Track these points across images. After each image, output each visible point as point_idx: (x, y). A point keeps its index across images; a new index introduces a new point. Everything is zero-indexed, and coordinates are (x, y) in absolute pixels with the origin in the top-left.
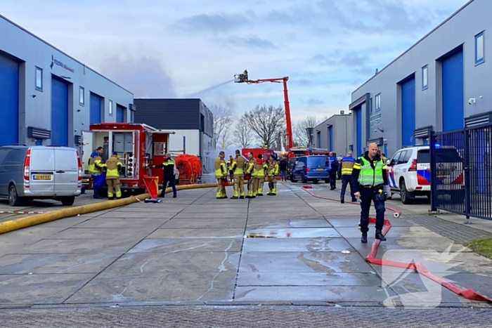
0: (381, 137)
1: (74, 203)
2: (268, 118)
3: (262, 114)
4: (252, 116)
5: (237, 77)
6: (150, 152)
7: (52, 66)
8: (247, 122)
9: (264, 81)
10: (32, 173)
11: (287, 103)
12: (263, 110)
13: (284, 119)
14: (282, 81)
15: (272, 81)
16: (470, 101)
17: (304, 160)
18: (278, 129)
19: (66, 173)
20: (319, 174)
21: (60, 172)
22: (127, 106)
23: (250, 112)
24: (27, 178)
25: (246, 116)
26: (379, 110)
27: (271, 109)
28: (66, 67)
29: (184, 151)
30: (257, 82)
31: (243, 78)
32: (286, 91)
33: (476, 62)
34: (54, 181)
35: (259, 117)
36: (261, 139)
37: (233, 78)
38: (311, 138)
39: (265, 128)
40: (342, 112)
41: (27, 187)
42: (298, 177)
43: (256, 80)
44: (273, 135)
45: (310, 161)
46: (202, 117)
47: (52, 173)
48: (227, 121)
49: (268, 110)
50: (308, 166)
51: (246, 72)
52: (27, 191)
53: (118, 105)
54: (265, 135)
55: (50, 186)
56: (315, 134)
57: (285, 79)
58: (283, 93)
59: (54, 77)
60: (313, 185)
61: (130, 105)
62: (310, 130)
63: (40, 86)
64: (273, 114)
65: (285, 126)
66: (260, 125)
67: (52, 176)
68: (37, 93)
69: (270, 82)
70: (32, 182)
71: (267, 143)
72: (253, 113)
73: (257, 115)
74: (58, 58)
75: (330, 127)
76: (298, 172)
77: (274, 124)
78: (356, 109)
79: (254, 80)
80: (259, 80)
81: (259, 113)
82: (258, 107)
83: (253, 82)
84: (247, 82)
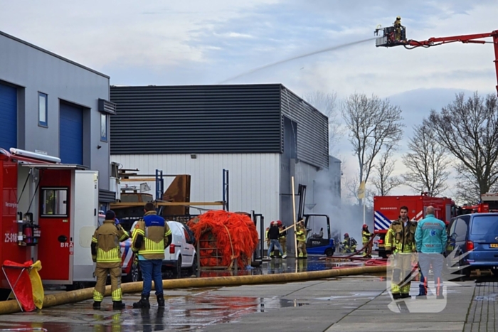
2: (484, 124)
3: (471, 115)
4: (448, 119)
8: (435, 134)
9: (444, 40)
12: (473, 104)
15: (465, 39)
22: (93, 106)
23: (444, 111)
25: (434, 118)
29: (225, 203)
30: (428, 43)
31: (395, 36)
35: (465, 120)
36: (469, 173)
39: (478, 146)
48: (390, 131)
49: (484, 104)
53: (63, 103)
54: (478, 163)
61: (101, 102)
66: (465, 140)
72: (450, 114)
73: (459, 116)
80: (433, 40)
81: (463, 112)
82: (460, 100)
83: (419, 44)
84: (404, 44)
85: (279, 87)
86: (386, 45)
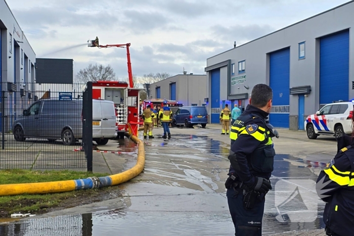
0: (244, 92)
2: (99, 75)
5: (90, 42)
7: (14, 33)
9: (111, 46)
14: (126, 46)
15: (118, 46)
19: (109, 120)
20: (199, 120)
21: (105, 119)
22: (34, 64)
26: (243, 72)
28: (18, 33)
30: (106, 46)
31: (95, 43)
32: (128, 55)
34: (101, 127)
37: (87, 43)
43: (105, 45)
47: (100, 120)
50: (191, 114)
51: (97, 39)
55: (99, 130)
56: (153, 89)
57: (128, 45)
68: (10, 54)
69: (116, 47)
72: (86, 71)
75: (173, 84)
78: (213, 72)
79: (103, 45)
80: (107, 45)
81: (91, 70)
82: (91, 66)
83: (103, 47)
84: (98, 46)
86: (93, 46)
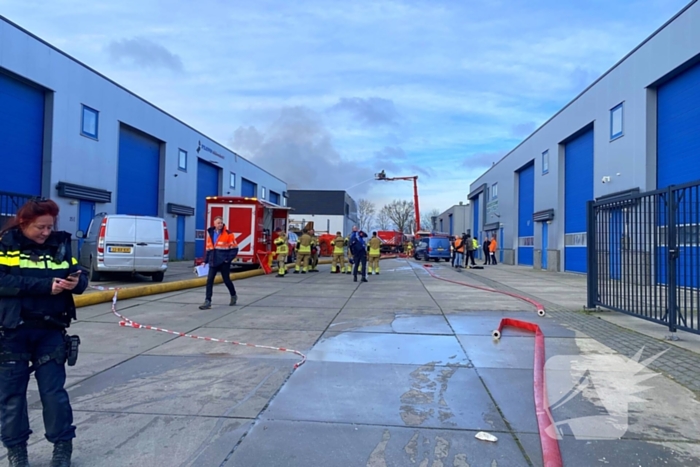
0: (496, 221)
1: (164, 279)
3: (398, 207)
4: (390, 208)
5: (376, 175)
6: (270, 228)
7: (198, 150)
8: (386, 213)
9: (398, 179)
10: (107, 245)
11: (416, 197)
12: (399, 203)
13: (414, 210)
14: (413, 179)
15: (405, 179)
16: (604, 179)
17: (427, 241)
18: (410, 218)
19: (149, 245)
20: (440, 253)
21: (142, 244)
22: (281, 194)
23: (389, 205)
24: (102, 250)
26: (496, 197)
27: (405, 203)
28: (215, 153)
29: (328, 232)
31: (382, 176)
32: (415, 187)
33: (612, 137)
34: (134, 255)
36: (396, 225)
38: (435, 224)
39: (400, 217)
40: (461, 203)
41: (101, 260)
42: (422, 256)
43: (392, 178)
44: (406, 223)
45: (432, 243)
46: (348, 206)
47: (132, 246)
48: (371, 211)
50: (430, 246)
52: (100, 266)
53: (271, 192)
54: (400, 222)
55: (128, 260)
56: (438, 221)
57: (415, 178)
58: (413, 189)
59: (200, 161)
60: (434, 264)
61: (284, 192)
62: (434, 219)
63: (184, 167)
64: (407, 206)
65: (415, 216)
66: (396, 215)
67: (132, 250)
68: (180, 173)
70: (108, 255)
71: (401, 229)
72: (391, 206)
73: (394, 207)
74: (204, 142)
75: (451, 215)
76: (422, 251)
77: (407, 214)
78: (474, 198)
80: (395, 178)
85: (344, 192)
